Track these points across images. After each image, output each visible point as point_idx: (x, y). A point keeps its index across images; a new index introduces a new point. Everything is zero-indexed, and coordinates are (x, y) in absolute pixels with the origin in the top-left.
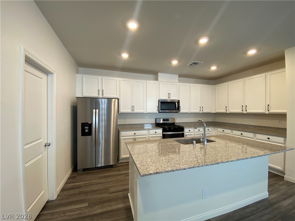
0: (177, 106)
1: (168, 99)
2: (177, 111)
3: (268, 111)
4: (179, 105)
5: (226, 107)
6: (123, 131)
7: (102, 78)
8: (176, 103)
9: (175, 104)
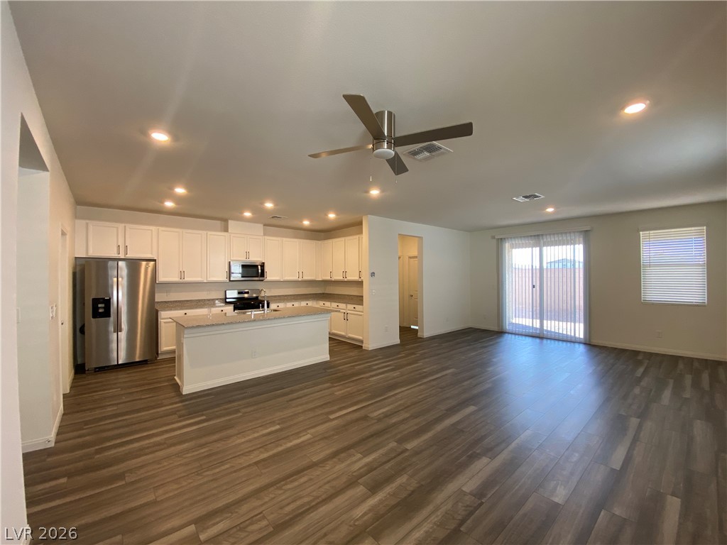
0: (260, 271)
1: (246, 260)
2: (261, 279)
4: (263, 270)
5: (331, 272)
6: (165, 310)
7: (125, 227)
8: (259, 267)
9: (257, 268)
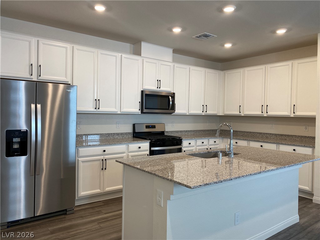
0: (171, 103)
1: (157, 89)
2: (171, 111)
3: (294, 113)
4: (173, 101)
5: (240, 106)
8: (170, 98)
9: (168, 99)
